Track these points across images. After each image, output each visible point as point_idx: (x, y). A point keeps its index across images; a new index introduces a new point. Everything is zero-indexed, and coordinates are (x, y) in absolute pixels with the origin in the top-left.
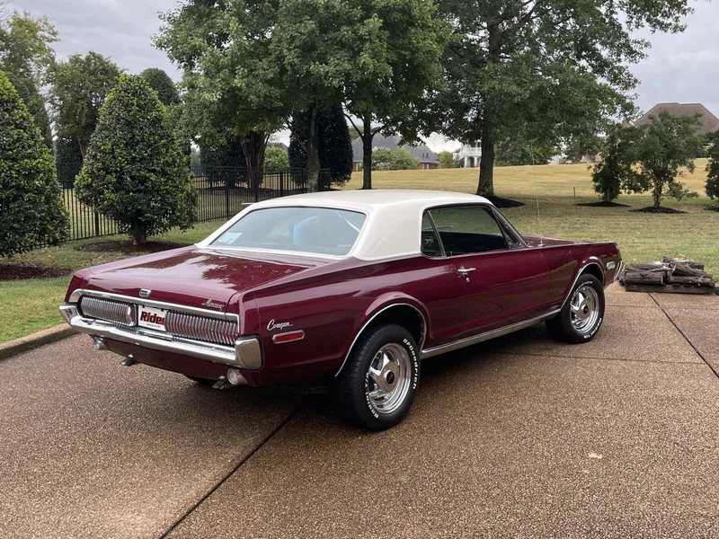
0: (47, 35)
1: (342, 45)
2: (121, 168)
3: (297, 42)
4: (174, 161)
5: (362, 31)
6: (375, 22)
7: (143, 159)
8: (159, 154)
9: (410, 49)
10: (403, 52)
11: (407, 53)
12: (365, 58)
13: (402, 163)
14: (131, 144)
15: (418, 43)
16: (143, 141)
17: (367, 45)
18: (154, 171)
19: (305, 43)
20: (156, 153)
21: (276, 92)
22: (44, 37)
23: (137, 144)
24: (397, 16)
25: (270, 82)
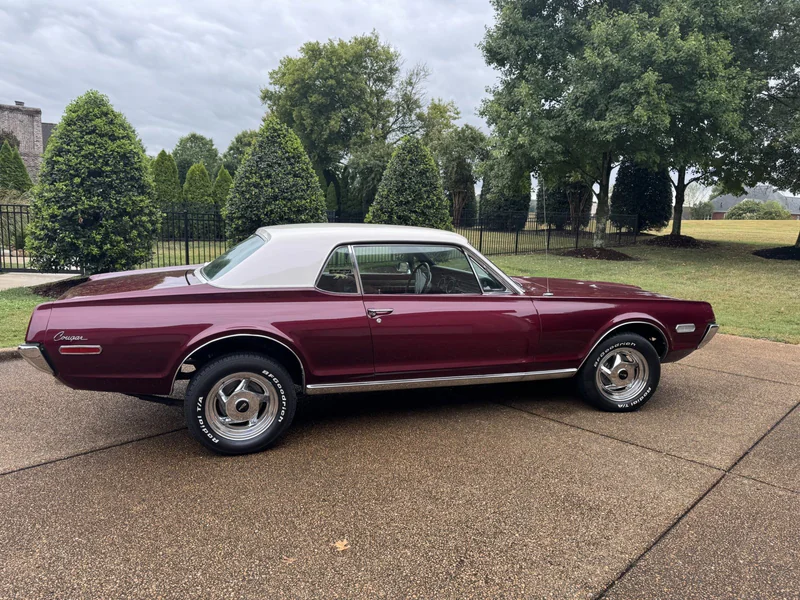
0: (452, 114)
1: (623, 101)
2: (392, 209)
3: (580, 102)
4: (433, 205)
5: (639, 85)
6: (651, 76)
7: (408, 202)
8: (422, 198)
9: (694, 101)
10: (688, 105)
11: (692, 105)
12: (639, 111)
13: (771, 214)
14: (400, 191)
15: (705, 93)
16: (410, 188)
17: (643, 98)
18: (415, 212)
19: (588, 102)
20: (419, 197)
21: (559, 147)
22: (450, 117)
23: (406, 190)
24: (682, 69)
25: (554, 139)
